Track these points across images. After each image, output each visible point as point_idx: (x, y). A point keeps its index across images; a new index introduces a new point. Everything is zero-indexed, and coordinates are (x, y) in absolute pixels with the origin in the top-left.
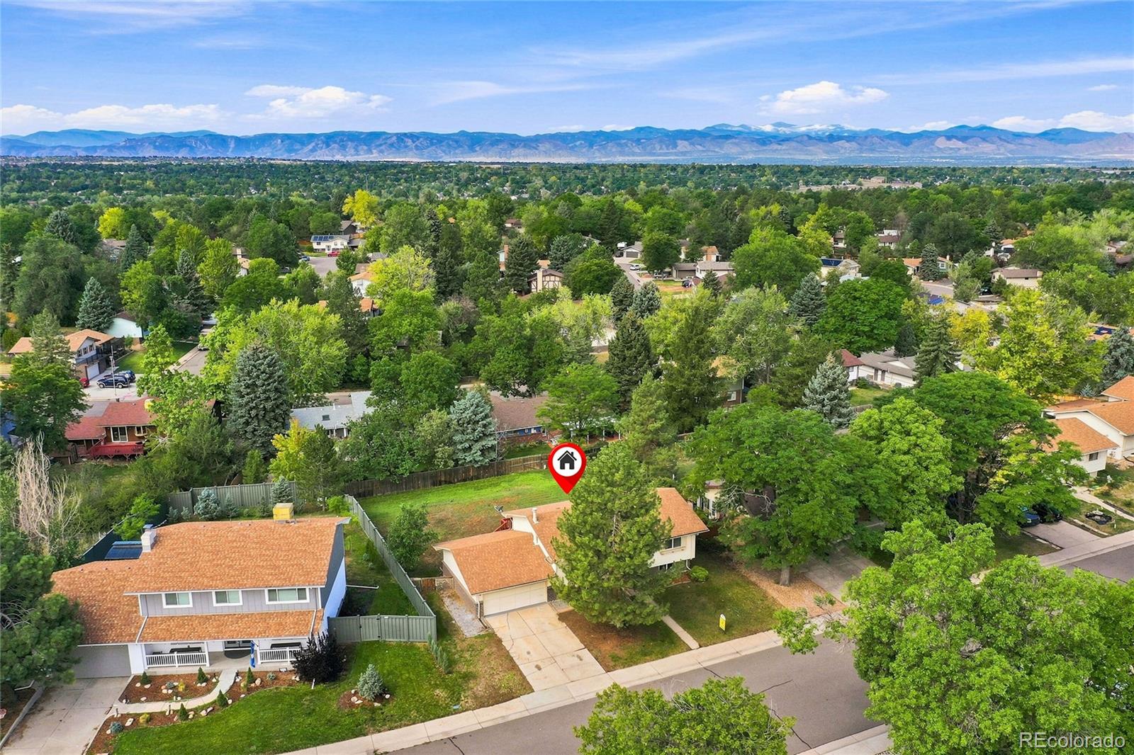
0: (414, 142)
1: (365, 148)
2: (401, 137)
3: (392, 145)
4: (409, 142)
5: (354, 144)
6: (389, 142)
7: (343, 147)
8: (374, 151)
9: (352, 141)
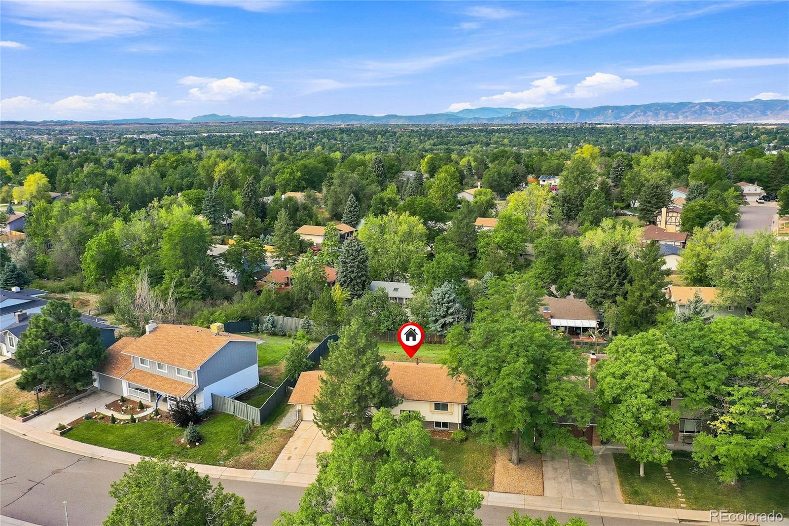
0: (713, 109)
1: (673, 114)
2: (703, 106)
3: (695, 112)
4: (710, 109)
5: (665, 112)
6: (693, 109)
7: (656, 114)
8: (680, 117)
9: (663, 110)
